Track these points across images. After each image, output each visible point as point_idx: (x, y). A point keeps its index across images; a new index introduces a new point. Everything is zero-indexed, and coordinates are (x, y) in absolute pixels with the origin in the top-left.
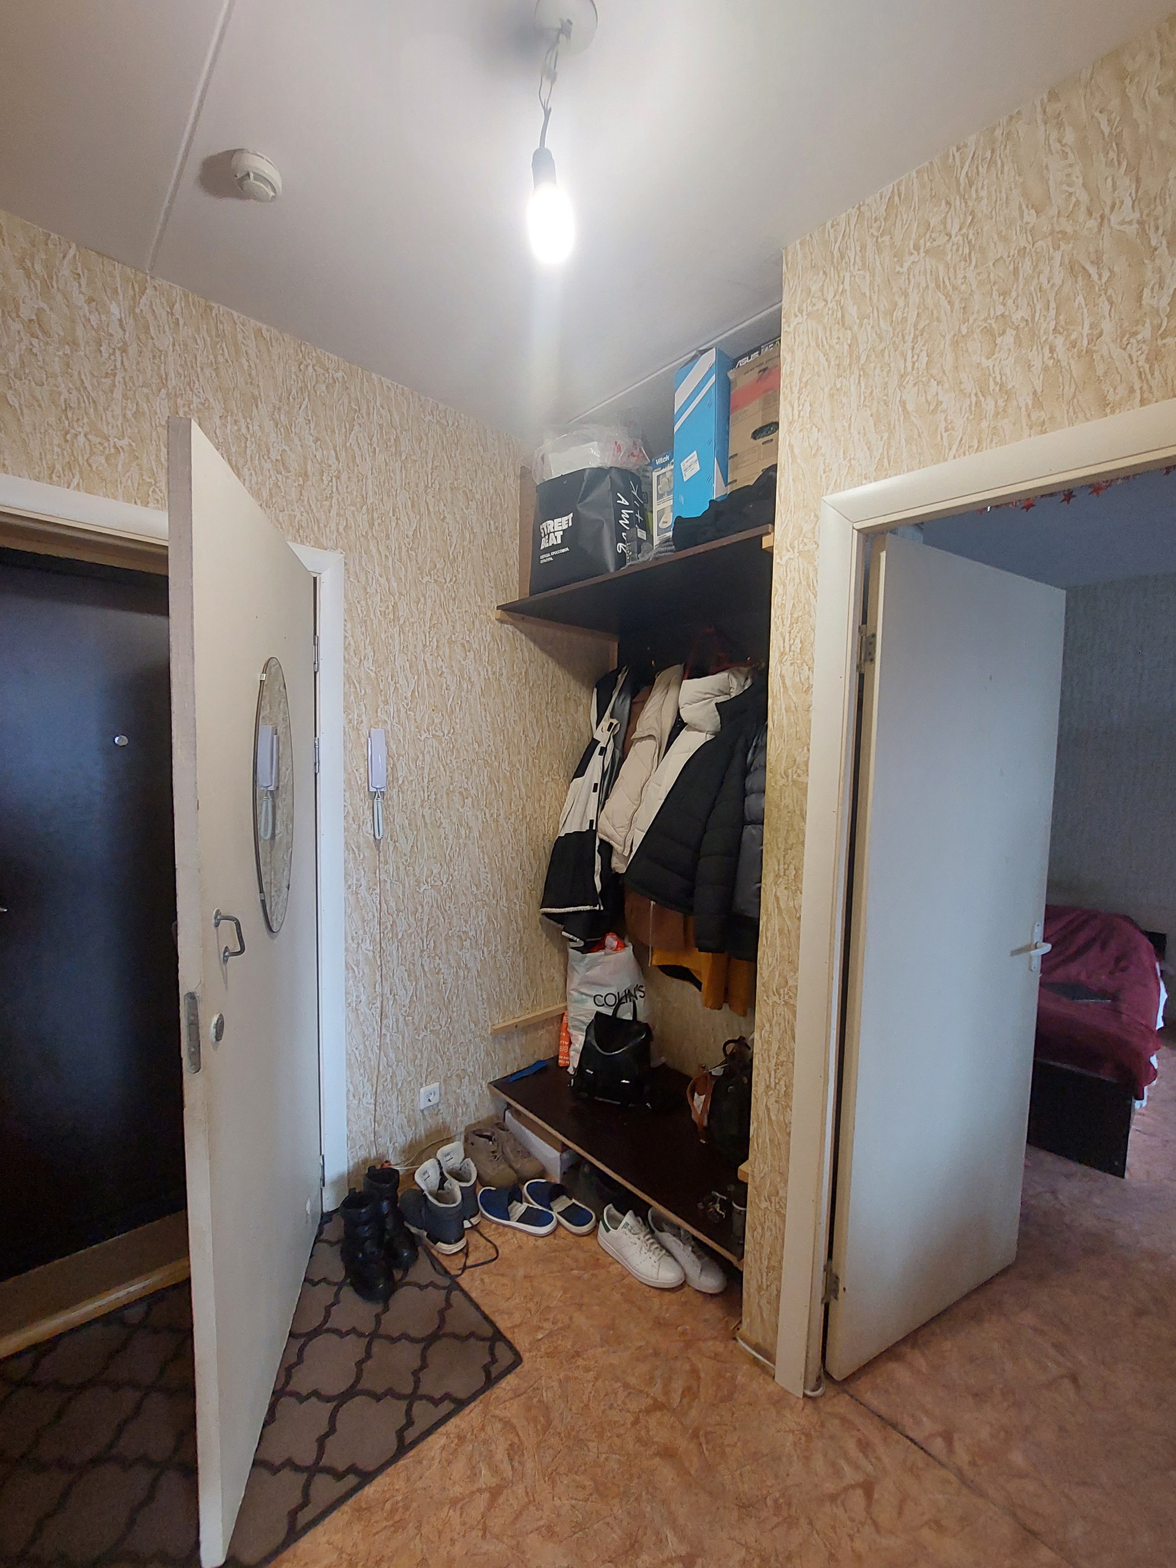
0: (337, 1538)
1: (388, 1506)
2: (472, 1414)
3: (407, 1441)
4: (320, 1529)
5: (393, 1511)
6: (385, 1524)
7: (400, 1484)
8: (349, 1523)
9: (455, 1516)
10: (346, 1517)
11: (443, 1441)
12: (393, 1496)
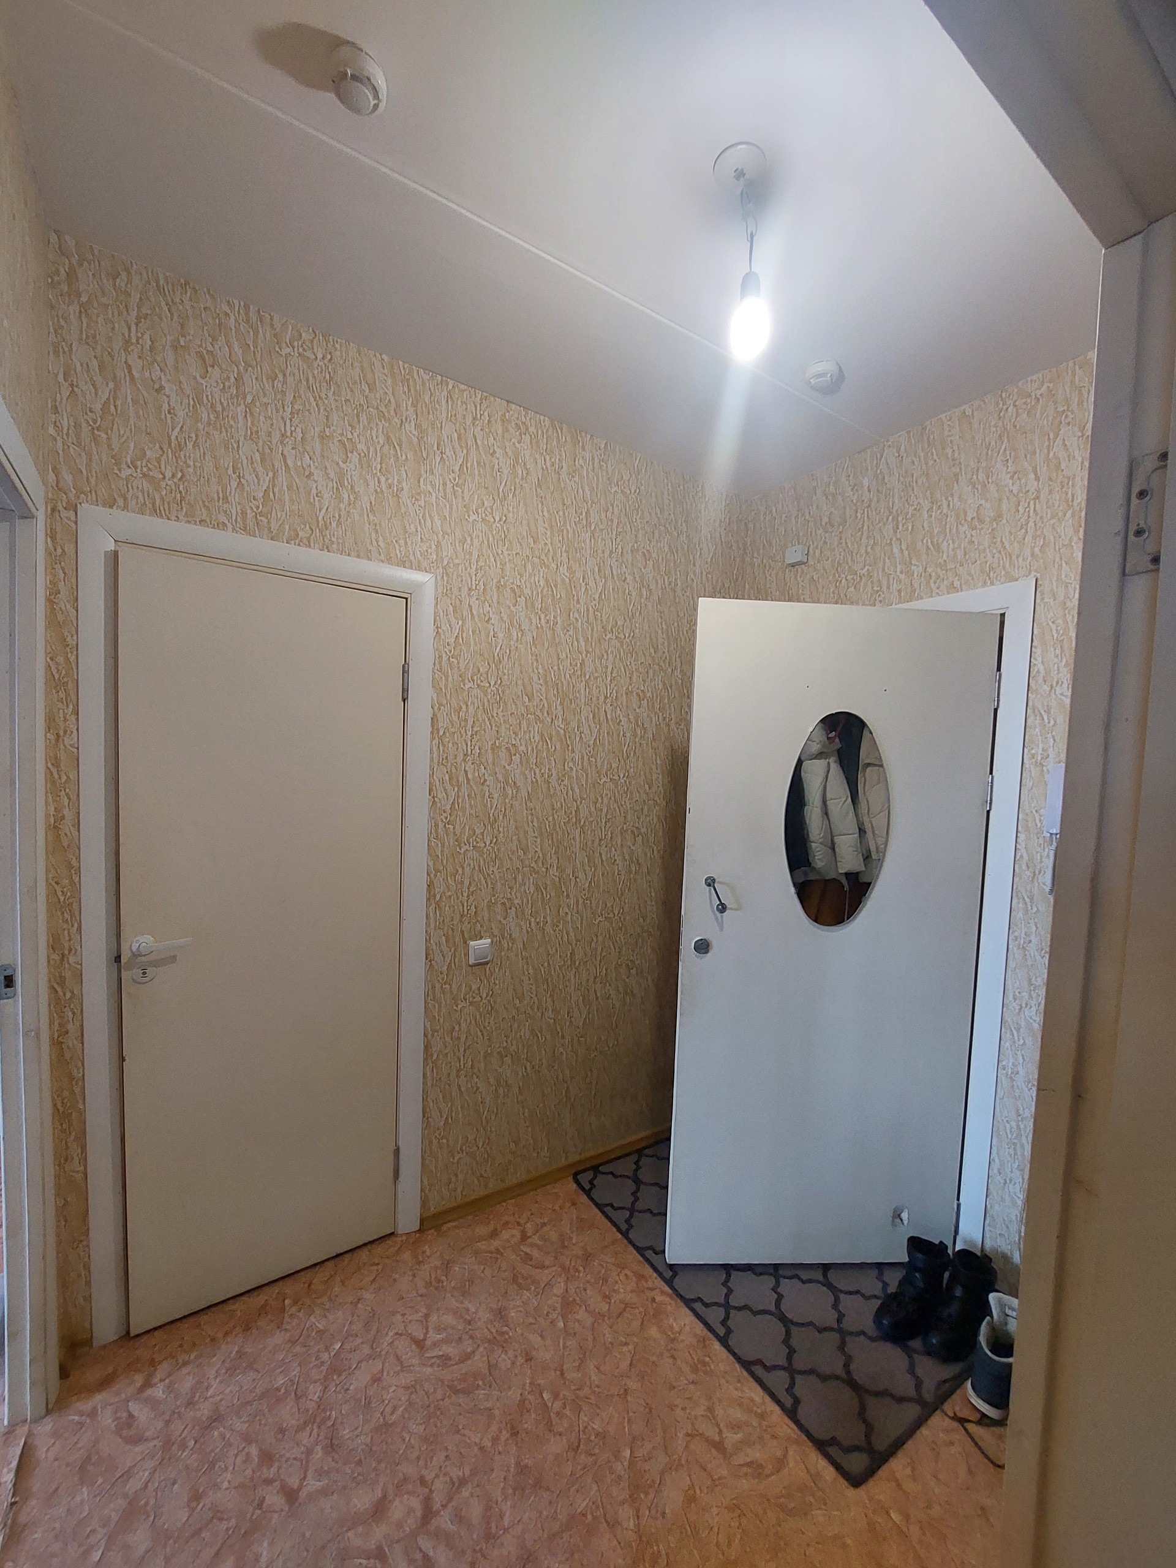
0: (687, 1328)
1: (707, 1359)
2: (786, 1428)
3: (753, 1368)
4: (693, 1318)
5: (705, 1364)
6: (696, 1359)
7: (722, 1367)
8: (696, 1335)
9: (700, 1411)
10: (699, 1332)
11: (758, 1399)
12: (713, 1362)
